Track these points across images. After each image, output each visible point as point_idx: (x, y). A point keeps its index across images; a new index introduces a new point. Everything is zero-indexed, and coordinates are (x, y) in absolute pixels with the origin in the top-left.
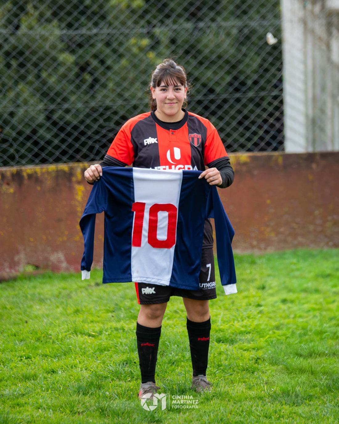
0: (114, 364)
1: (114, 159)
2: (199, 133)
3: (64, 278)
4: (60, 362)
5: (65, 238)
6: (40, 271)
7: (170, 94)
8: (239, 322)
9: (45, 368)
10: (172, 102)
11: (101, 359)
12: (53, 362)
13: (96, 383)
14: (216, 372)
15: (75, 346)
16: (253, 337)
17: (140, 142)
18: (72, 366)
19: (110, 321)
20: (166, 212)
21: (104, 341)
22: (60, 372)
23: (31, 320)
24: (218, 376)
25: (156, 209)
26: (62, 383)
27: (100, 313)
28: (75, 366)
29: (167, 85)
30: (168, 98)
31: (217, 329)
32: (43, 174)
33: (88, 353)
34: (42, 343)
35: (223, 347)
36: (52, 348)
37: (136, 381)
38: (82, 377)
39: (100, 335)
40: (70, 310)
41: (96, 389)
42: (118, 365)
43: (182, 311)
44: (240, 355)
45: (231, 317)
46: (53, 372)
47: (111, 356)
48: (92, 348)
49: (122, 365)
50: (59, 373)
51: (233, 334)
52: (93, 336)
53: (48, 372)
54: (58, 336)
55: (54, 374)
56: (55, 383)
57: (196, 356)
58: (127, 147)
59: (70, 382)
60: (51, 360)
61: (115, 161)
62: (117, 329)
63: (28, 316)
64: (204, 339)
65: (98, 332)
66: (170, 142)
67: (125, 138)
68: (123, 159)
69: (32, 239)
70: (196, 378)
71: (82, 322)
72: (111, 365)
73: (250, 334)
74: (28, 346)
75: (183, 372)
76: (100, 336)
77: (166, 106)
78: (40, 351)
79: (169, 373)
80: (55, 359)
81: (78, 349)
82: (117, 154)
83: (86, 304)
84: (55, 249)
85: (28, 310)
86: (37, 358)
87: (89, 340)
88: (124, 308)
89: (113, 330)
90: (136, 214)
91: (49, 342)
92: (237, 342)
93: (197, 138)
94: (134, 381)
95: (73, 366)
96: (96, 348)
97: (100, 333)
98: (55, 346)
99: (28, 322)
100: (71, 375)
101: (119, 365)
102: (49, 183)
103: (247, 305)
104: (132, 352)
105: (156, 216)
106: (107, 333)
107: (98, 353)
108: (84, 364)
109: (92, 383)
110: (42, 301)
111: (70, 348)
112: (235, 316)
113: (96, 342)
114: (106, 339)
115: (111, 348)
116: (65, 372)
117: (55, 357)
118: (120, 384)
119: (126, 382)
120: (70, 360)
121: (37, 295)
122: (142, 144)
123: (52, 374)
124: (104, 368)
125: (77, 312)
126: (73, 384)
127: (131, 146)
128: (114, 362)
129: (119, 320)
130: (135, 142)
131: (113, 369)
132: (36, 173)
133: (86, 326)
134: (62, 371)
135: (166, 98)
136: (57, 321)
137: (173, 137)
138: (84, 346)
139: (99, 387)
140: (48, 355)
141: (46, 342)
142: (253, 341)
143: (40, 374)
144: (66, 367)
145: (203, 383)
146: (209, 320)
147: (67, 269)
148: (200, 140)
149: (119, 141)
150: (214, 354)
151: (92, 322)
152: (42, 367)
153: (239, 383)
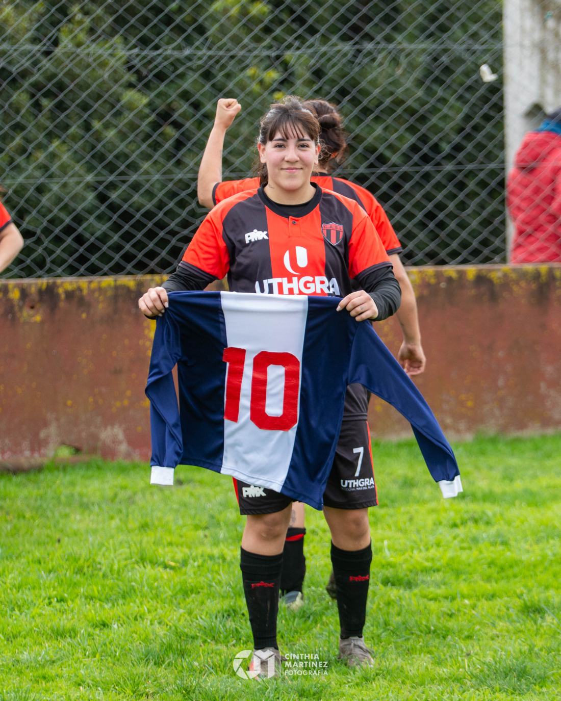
0: (208, 616)
1: (194, 268)
2: (339, 222)
3: (123, 470)
4: (115, 609)
5: (126, 402)
6: (83, 457)
7: (291, 153)
8: (420, 551)
9: (90, 617)
10: (292, 167)
11: (185, 606)
12: (104, 608)
13: (177, 646)
14: (381, 634)
15: (142, 582)
16: (444, 578)
17: (239, 238)
18: (136, 617)
19: (202, 544)
20: (281, 366)
21: (190, 576)
22: (115, 626)
23: (66, 539)
24: (385, 642)
25: (264, 360)
26: (119, 644)
27: (184, 530)
28: (141, 617)
29: (286, 138)
30: (286, 159)
31: (384, 562)
32: (92, 292)
33: (163, 596)
34: (85, 576)
35: (394, 593)
36: (103, 586)
37: (245, 645)
38: (153, 635)
39: (184, 565)
40: (133, 524)
41: (176, 656)
42: (214, 617)
43: (324, 531)
44: (422, 607)
45: (408, 543)
46: (104, 625)
47: (203, 603)
48: (170, 588)
49: (221, 618)
50: (114, 628)
51: (411, 571)
52: (172, 568)
53: (95, 626)
54: (112, 566)
55: (105, 629)
56: (108, 643)
57: (345, 607)
58: (217, 247)
59: (132, 643)
60: (101, 605)
61: (196, 271)
62: (211, 557)
63: (62, 531)
64: (360, 578)
65: (181, 561)
66: (289, 237)
67: (213, 231)
68: (209, 269)
69: (69, 403)
70: (346, 643)
71: (154, 543)
72: (203, 617)
73: (441, 573)
74: (62, 581)
75: (324, 633)
76: (184, 569)
77: (283, 172)
78: (82, 590)
79: (301, 634)
80: (106, 603)
81: (146, 588)
82: (199, 259)
83: (159, 514)
84: (109, 420)
85: (62, 521)
86: (77, 601)
87: (166, 574)
88: (225, 522)
89: (207, 558)
90: (229, 367)
91: (97, 575)
92: (417, 585)
93: (335, 231)
94: (242, 645)
95: (138, 618)
96: (178, 588)
97: (185, 563)
98: (108, 583)
99: (62, 541)
100: (134, 631)
101: (216, 617)
102: (101, 307)
103: (435, 524)
104: (237, 596)
105: (265, 372)
106: (196, 564)
107: (180, 596)
108: (156, 615)
109: (170, 646)
110: (85, 506)
111: (133, 586)
112: (415, 542)
113: (177, 579)
114: (195, 573)
115: (202, 589)
116: (124, 626)
117: (108, 600)
118: (218, 649)
119: (227, 646)
120: (133, 607)
121: (76, 497)
122: (242, 241)
123: (101, 629)
124: (190, 622)
125: (144, 527)
126: (137, 646)
127: (222, 244)
128: (207, 613)
129: (216, 543)
130: (230, 239)
131: (206, 623)
132: (80, 289)
133: (160, 550)
134: (119, 625)
135: (283, 159)
136: (111, 541)
137: (295, 230)
138: (156, 584)
139: (182, 653)
140: (95, 598)
141: (92, 576)
142: (445, 584)
143: (81, 628)
144: (125, 618)
145: (358, 651)
146: (369, 547)
147: (128, 455)
148: (341, 235)
149: (203, 236)
150: (379, 604)
151: (170, 544)
152: (85, 616)
153: (420, 654)
